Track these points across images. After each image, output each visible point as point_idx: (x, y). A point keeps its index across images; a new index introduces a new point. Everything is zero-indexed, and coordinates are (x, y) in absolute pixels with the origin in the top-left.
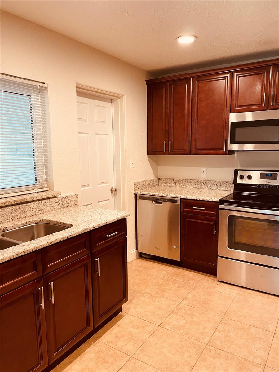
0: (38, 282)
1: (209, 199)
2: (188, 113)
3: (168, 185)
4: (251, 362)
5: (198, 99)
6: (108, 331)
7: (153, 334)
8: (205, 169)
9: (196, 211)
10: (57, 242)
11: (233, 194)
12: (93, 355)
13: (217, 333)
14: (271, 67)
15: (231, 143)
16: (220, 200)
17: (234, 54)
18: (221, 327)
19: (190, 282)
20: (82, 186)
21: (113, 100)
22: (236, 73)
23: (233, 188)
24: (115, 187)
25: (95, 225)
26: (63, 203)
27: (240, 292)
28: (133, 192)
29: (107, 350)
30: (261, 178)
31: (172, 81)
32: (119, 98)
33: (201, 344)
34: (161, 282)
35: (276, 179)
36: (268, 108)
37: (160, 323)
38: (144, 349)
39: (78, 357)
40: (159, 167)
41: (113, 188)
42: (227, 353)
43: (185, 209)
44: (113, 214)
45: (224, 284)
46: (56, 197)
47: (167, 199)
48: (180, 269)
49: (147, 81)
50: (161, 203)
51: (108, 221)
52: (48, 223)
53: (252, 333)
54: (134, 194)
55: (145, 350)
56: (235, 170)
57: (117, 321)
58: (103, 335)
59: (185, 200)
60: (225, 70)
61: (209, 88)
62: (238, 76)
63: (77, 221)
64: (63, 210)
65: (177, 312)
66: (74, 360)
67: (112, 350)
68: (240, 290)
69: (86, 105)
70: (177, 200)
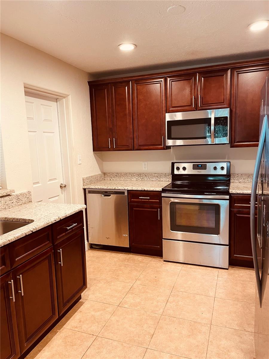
0: (8, 276)
1: (153, 189)
2: (129, 113)
3: (113, 179)
4: (199, 323)
5: (137, 100)
6: (71, 317)
7: (113, 313)
8: (146, 163)
9: (142, 200)
10: (23, 236)
11: (171, 184)
12: (61, 341)
13: (168, 304)
14: (197, 74)
15: (168, 139)
16: (162, 189)
17: (166, 61)
18: (171, 299)
19: (140, 264)
20: (34, 183)
21: (58, 100)
22: (169, 78)
23: (171, 178)
24: (64, 183)
25: (56, 218)
26: (17, 201)
27: (183, 268)
28: (82, 187)
29: (73, 334)
30: (194, 169)
31: (113, 83)
32: (64, 97)
33: (157, 315)
34: (114, 268)
35: (205, 169)
36: (196, 109)
37: (118, 303)
38: (107, 328)
39: (46, 345)
40: (104, 162)
41: (62, 184)
42: (179, 319)
43: (132, 200)
44: (71, 208)
45: (169, 263)
46: (9, 195)
47: (115, 192)
48: (130, 255)
49: (89, 83)
50: (110, 196)
51: (67, 214)
52: (6, 220)
53: (197, 300)
54: (83, 189)
55: (109, 328)
56: (172, 163)
57: (78, 307)
58: (67, 321)
59: (132, 192)
60: (160, 75)
61: (147, 91)
62: (171, 81)
63: (37, 216)
64: (17, 207)
65: (132, 291)
66: (43, 348)
67: (78, 333)
68: (183, 266)
69: (32, 104)
70: (124, 192)
